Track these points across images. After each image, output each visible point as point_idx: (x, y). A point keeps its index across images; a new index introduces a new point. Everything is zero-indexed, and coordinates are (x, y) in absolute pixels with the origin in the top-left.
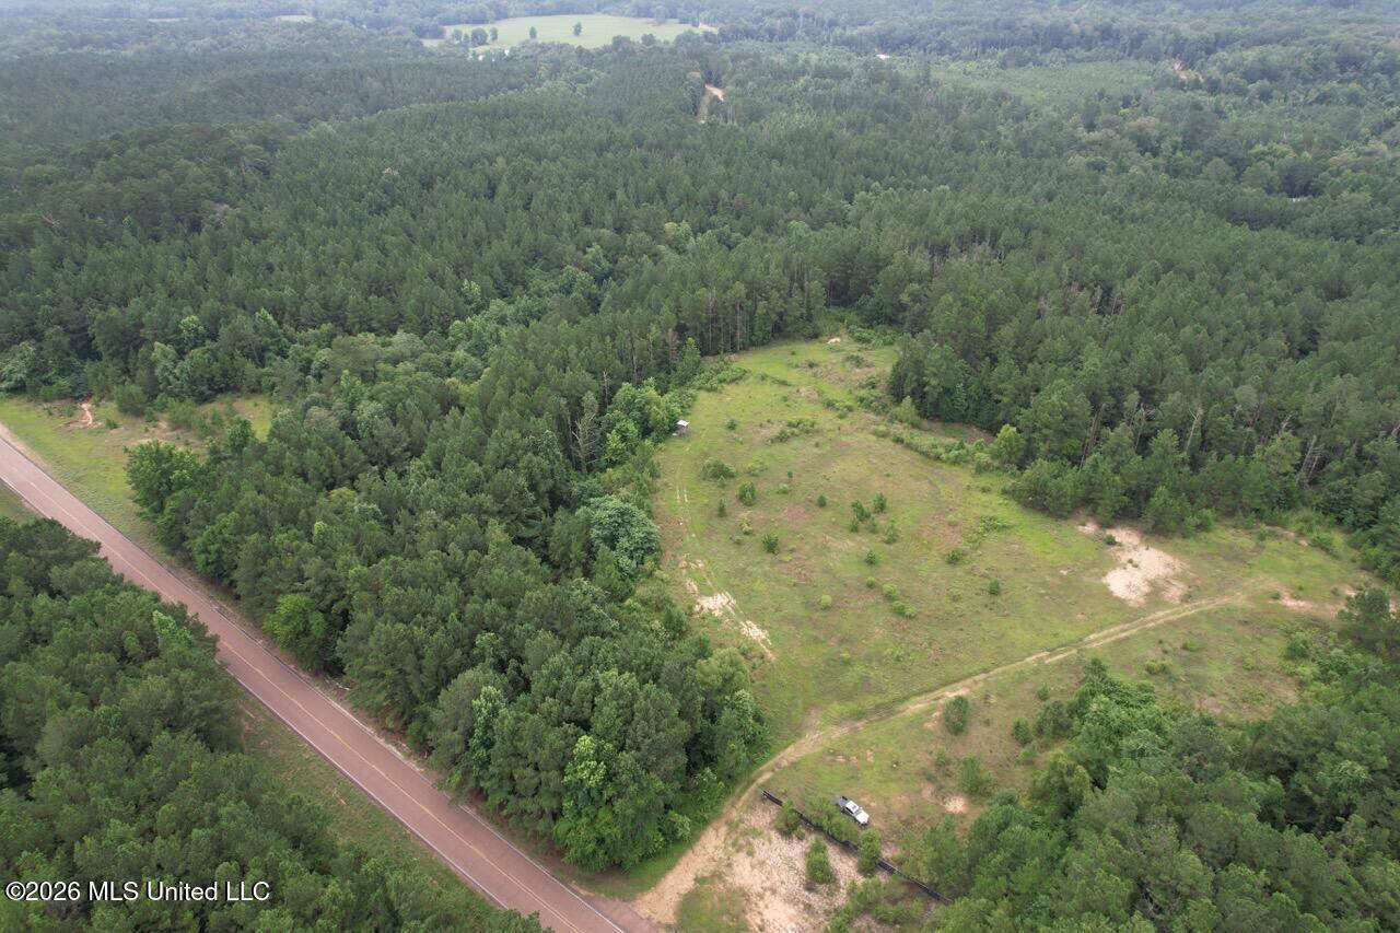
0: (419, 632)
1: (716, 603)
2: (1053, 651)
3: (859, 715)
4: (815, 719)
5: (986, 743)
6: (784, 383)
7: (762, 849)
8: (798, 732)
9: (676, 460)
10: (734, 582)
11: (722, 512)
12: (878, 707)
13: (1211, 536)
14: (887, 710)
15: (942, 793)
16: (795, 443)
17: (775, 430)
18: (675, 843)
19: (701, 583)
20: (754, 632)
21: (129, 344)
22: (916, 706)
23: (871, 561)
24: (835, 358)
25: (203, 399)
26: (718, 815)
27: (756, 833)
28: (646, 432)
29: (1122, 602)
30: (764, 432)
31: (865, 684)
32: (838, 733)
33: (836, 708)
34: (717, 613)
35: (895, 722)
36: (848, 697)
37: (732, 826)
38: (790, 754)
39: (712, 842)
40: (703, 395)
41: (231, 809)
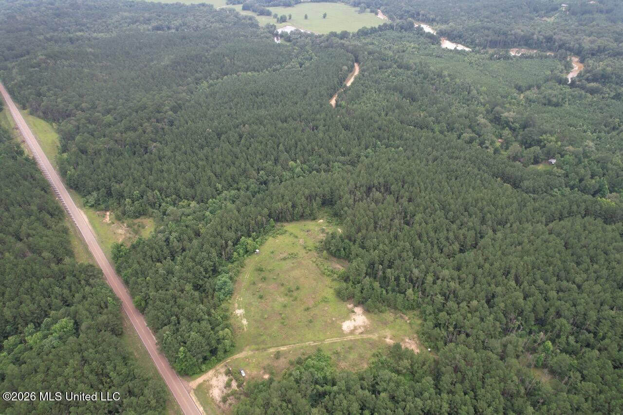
0: (159, 314)
1: (239, 312)
2: (315, 342)
3: (258, 350)
4: (247, 348)
5: (282, 362)
6: (296, 237)
7: (220, 377)
8: (242, 350)
9: (251, 262)
10: (247, 307)
11: (254, 284)
12: (263, 348)
13: (384, 315)
14: (265, 349)
15: (264, 374)
16: (287, 261)
17: (285, 255)
18: (202, 372)
19: (239, 306)
20: (245, 322)
21: (121, 196)
22: (272, 350)
23: (285, 306)
24: (317, 229)
25: (137, 217)
26: (214, 367)
27: (220, 373)
28: (247, 252)
29: (343, 331)
30: (281, 255)
31: (263, 342)
32: (250, 353)
33: (254, 347)
34: (239, 315)
35: (265, 353)
36: (257, 344)
37: (217, 371)
38: (237, 356)
39: (211, 373)
40: (271, 238)
41: (112, 350)
